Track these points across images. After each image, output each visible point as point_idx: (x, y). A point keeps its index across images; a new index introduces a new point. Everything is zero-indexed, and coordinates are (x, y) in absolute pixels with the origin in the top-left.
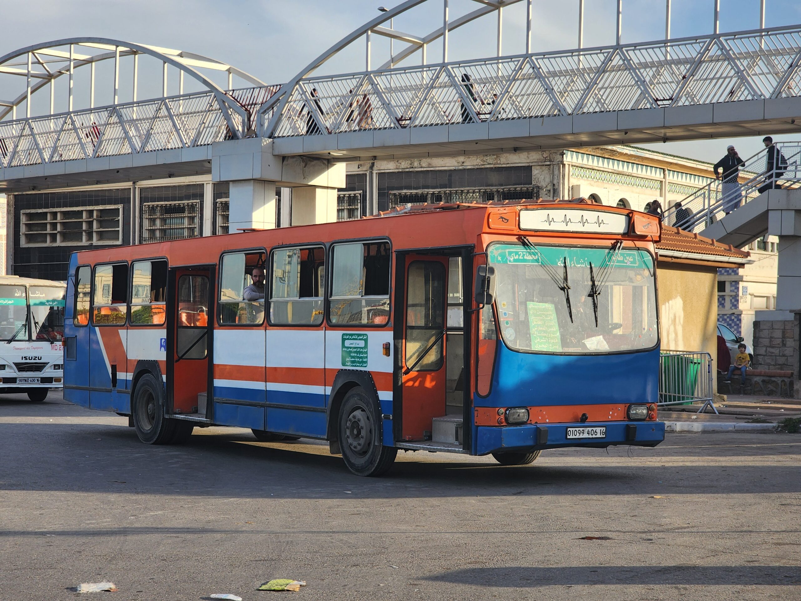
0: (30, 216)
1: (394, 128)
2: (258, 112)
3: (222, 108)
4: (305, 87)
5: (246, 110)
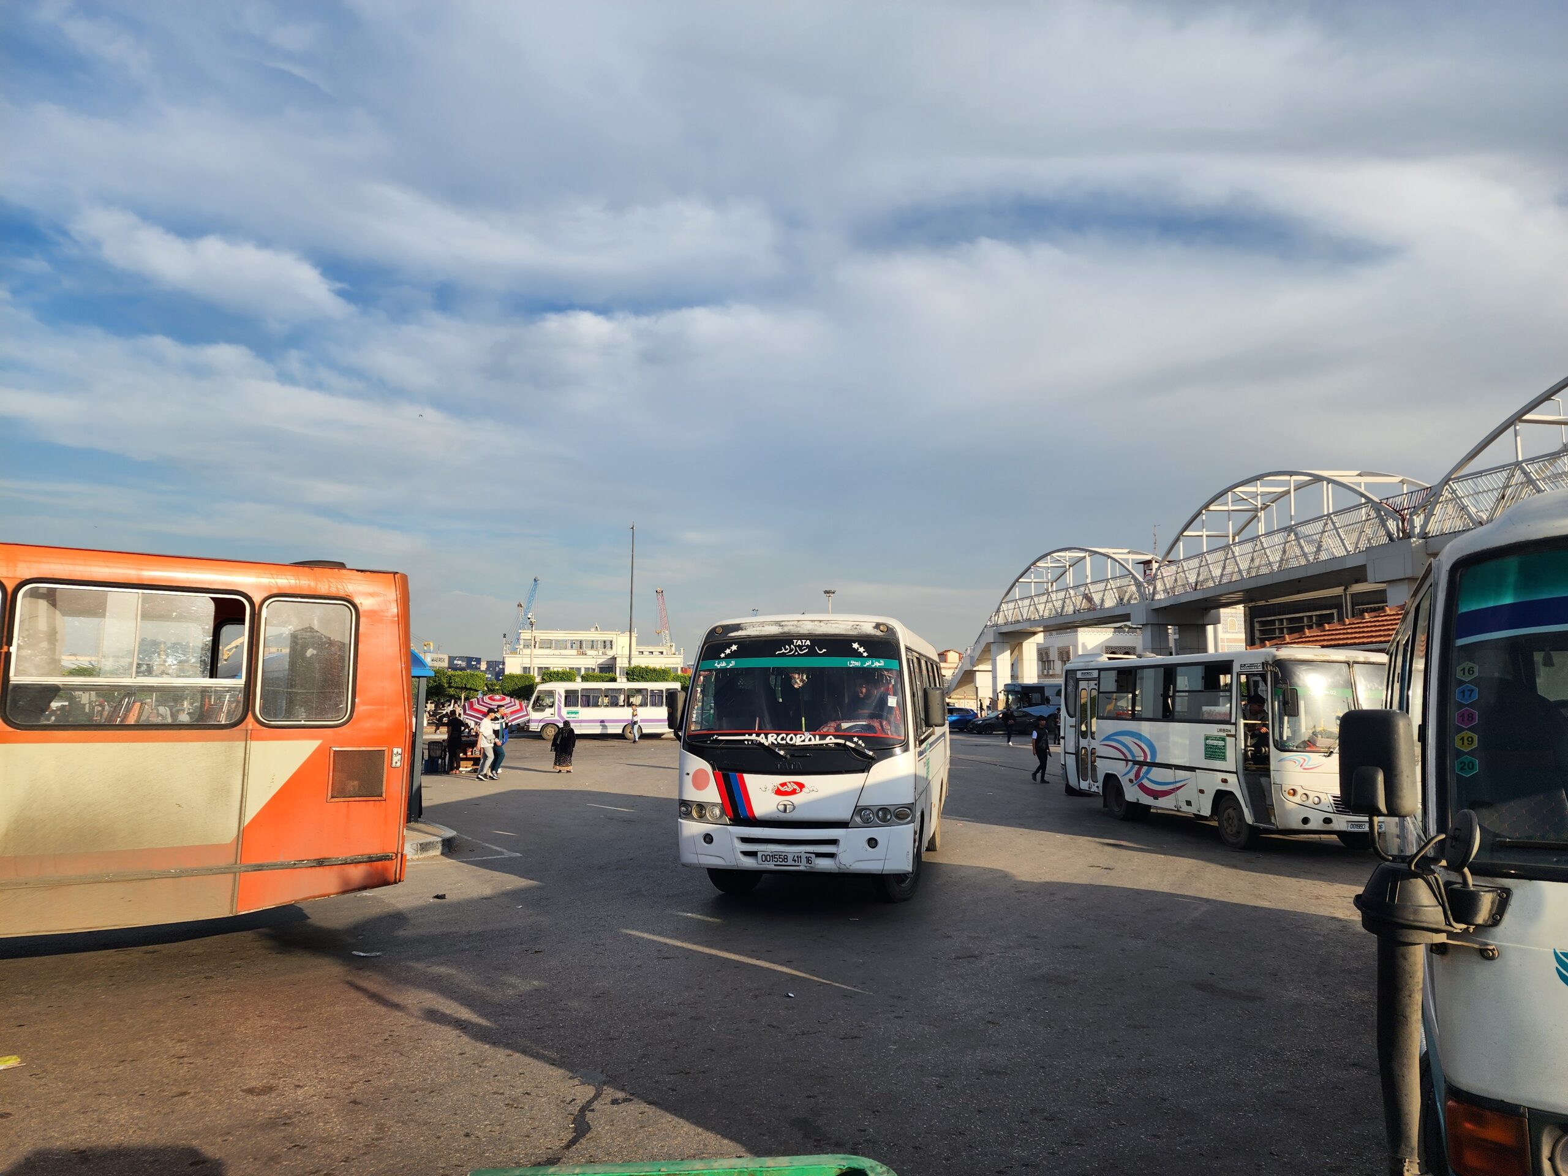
0: (1262, 623)
2: (1411, 515)
3: (1379, 516)
4: (1455, 486)
5: (1400, 515)
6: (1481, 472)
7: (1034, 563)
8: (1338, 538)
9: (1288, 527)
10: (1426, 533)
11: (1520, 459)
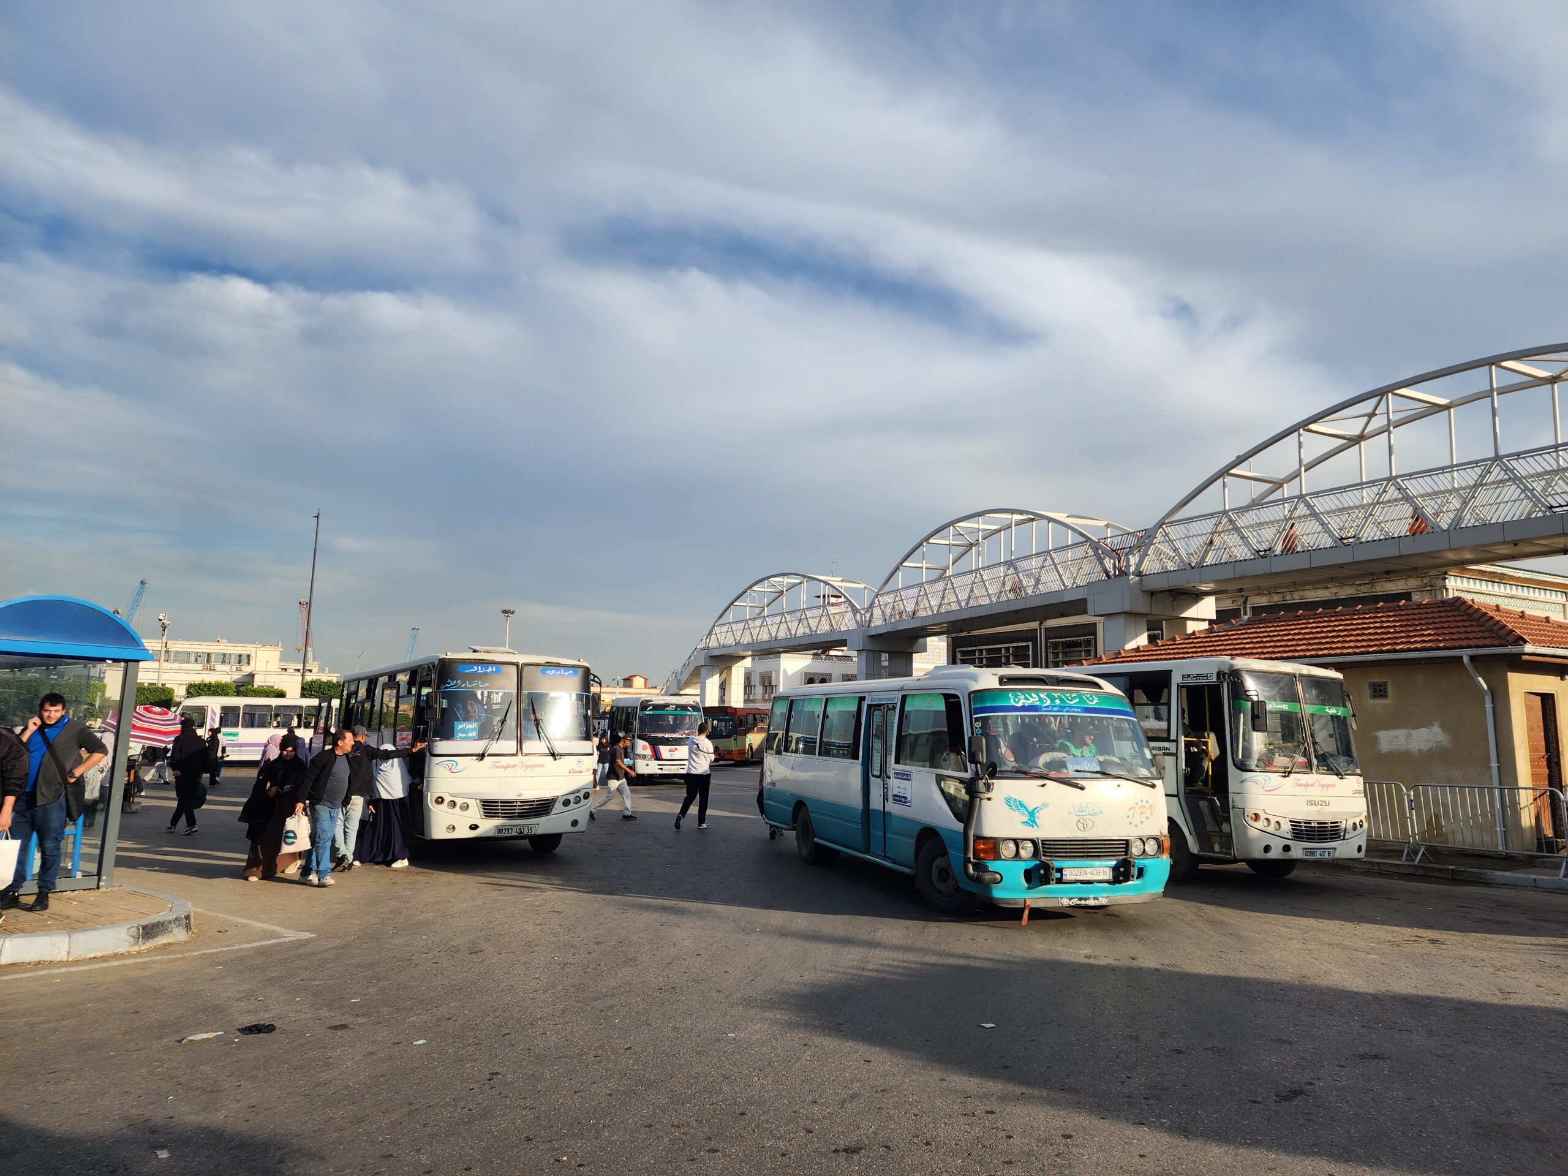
0: (964, 653)
1: (1255, 559)
2: (1127, 554)
3: (1096, 554)
4: (1168, 530)
5: (1117, 554)
6: (1192, 518)
7: (751, 587)
8: (1057, 574)
9: (1008, 561)
10: (1140, 572)
11: (1227, 508)
